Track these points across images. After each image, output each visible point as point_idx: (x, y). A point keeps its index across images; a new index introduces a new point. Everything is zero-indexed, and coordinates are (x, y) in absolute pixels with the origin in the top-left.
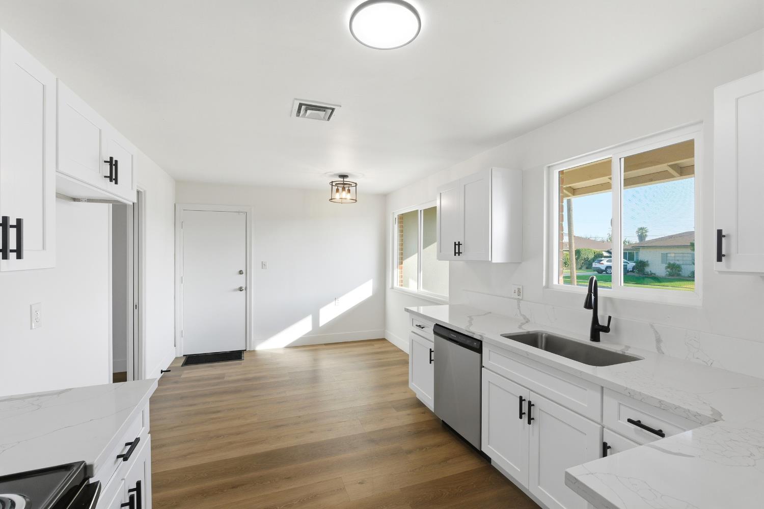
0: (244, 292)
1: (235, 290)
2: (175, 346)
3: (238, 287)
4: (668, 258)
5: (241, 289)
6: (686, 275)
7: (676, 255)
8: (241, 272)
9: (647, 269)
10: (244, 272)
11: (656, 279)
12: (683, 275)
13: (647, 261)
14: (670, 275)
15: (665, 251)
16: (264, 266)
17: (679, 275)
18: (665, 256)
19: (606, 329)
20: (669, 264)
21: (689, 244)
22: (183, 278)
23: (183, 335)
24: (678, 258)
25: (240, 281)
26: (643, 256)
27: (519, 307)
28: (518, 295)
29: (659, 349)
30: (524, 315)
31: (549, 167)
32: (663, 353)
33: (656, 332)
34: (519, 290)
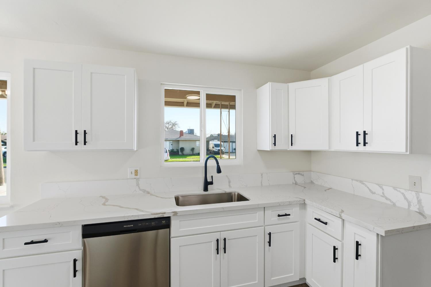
19: (211, 183)
27: (138, 185)
28: (135, 176)
29: (230, 186)
30: (143, 190)
31: (161, 84)
32: (231, 187)
33: (229, 179)
34: (136, 171)
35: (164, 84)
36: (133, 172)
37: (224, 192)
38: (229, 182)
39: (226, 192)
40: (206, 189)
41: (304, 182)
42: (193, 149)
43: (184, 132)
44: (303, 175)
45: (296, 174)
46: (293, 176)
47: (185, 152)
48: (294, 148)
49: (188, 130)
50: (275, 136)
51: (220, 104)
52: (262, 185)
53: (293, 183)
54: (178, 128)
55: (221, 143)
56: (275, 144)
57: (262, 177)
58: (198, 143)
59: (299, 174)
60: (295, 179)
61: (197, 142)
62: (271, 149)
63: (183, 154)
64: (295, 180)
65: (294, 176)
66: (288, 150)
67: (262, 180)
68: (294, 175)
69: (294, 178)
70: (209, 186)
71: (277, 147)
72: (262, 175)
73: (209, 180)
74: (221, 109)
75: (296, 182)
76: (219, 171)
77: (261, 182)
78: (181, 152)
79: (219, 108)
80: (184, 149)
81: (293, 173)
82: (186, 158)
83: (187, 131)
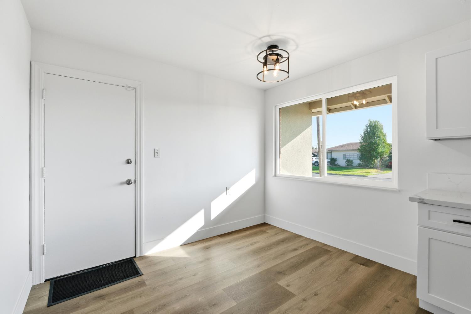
0: (133, 185)
1: (122, 184)
2: (31, 269)
3: (125, 180)
4: (346, 157)
5: (129, 182)
6: (356, 166)
7: (350, 155)
8: (128, 162)
9: (336, 163)
10: (133, 161)
11: (340, 168)
12: (353, 165)
13: (336, 158)
14: (348, 165)
15: (345, 153)
16: (156, 154)
17: (352, 165)
18: (344, 155)
20: (347, 160)
21: (357, 149)
22: (45, 169)
23: (45, 252)
24: (351, 156)
25: (128, 172)
26: (335, 155)
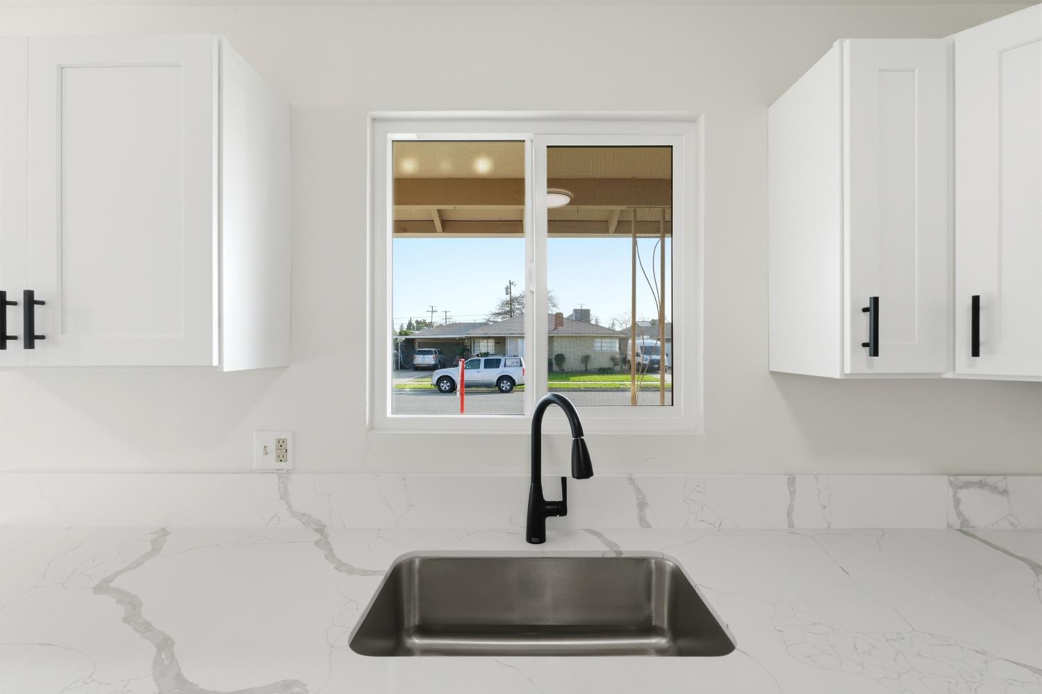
19: (559, 511)
27: (284, 495)
28: (277, 461)
29: (643, 521)
30: (304, 515)
31: (374, 120)
32: (650, 526)
33: (638, 490)
34: (281, 444)
35: (384, 120)
36: (272, 447)
37: (614, 555)
38: (642, 505)
39: (621, 553)
40: (536, 533)
41: (1012, 524)
42: (586, 359)
43: (565, 316)
44: (1005, 492)
45: (968, 485)
46: (951, 493)
47: (566, 366)
48: (988, 367)
49: (575, 311)
50: (873, 308)
51: (632, 218)
52: (791, 525)
53: (949, 526)
54: (552, 308)
55: (663, 345)
56: (873, 347)
57: (792, 493)
58: (599, 345)
59: (982, 485)
60: (961, 507)
61: (596, 340)
62: (848, 370)
63: (563, 370)
64: (959, 514)
65: (955, 495)
66: (949, 375)
67: (791, 505)
68: (956, 487)
69: (957, 502)
70: (551, 522)
71: (884, 364)
72: (792, 481)
73: (551, 493)
74: (635, 238)
75: (965, 522)
76: (583, 467)
77: (789, 514)
78: (557, 364)
79: (630, 232)
80: (564, 358)
81: (951, 478)
82: (568, 380)
83: (572, 315)
